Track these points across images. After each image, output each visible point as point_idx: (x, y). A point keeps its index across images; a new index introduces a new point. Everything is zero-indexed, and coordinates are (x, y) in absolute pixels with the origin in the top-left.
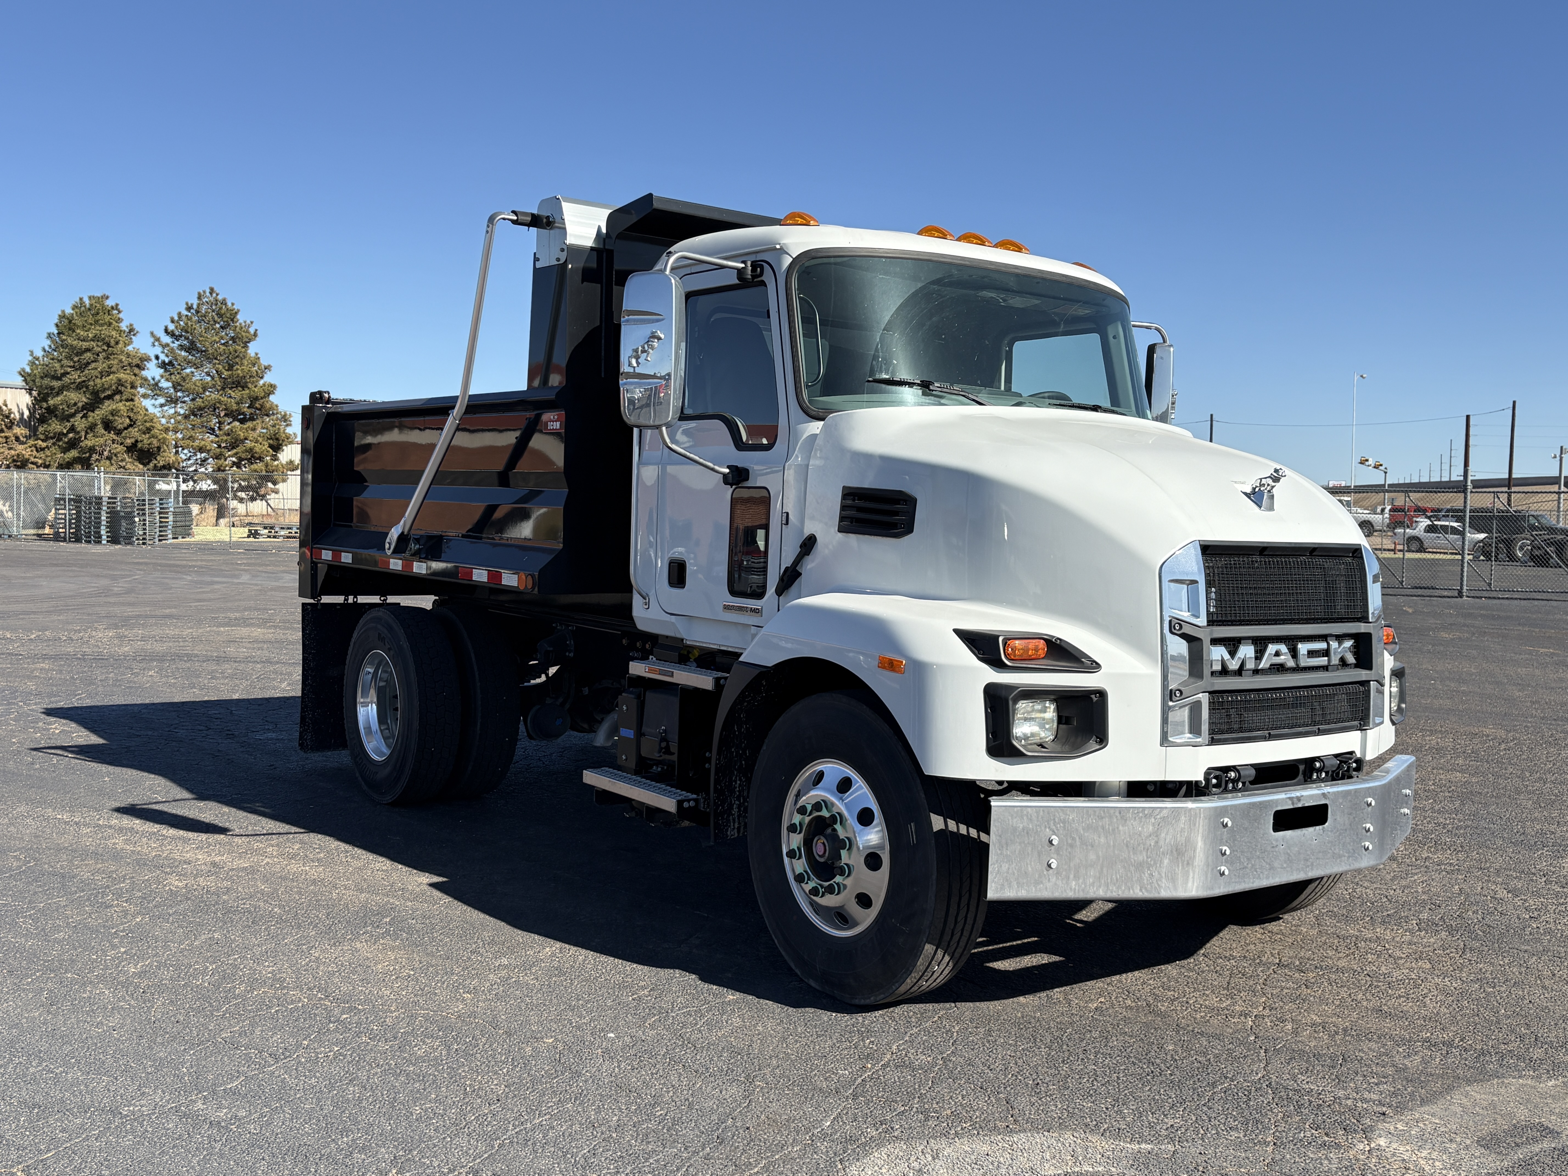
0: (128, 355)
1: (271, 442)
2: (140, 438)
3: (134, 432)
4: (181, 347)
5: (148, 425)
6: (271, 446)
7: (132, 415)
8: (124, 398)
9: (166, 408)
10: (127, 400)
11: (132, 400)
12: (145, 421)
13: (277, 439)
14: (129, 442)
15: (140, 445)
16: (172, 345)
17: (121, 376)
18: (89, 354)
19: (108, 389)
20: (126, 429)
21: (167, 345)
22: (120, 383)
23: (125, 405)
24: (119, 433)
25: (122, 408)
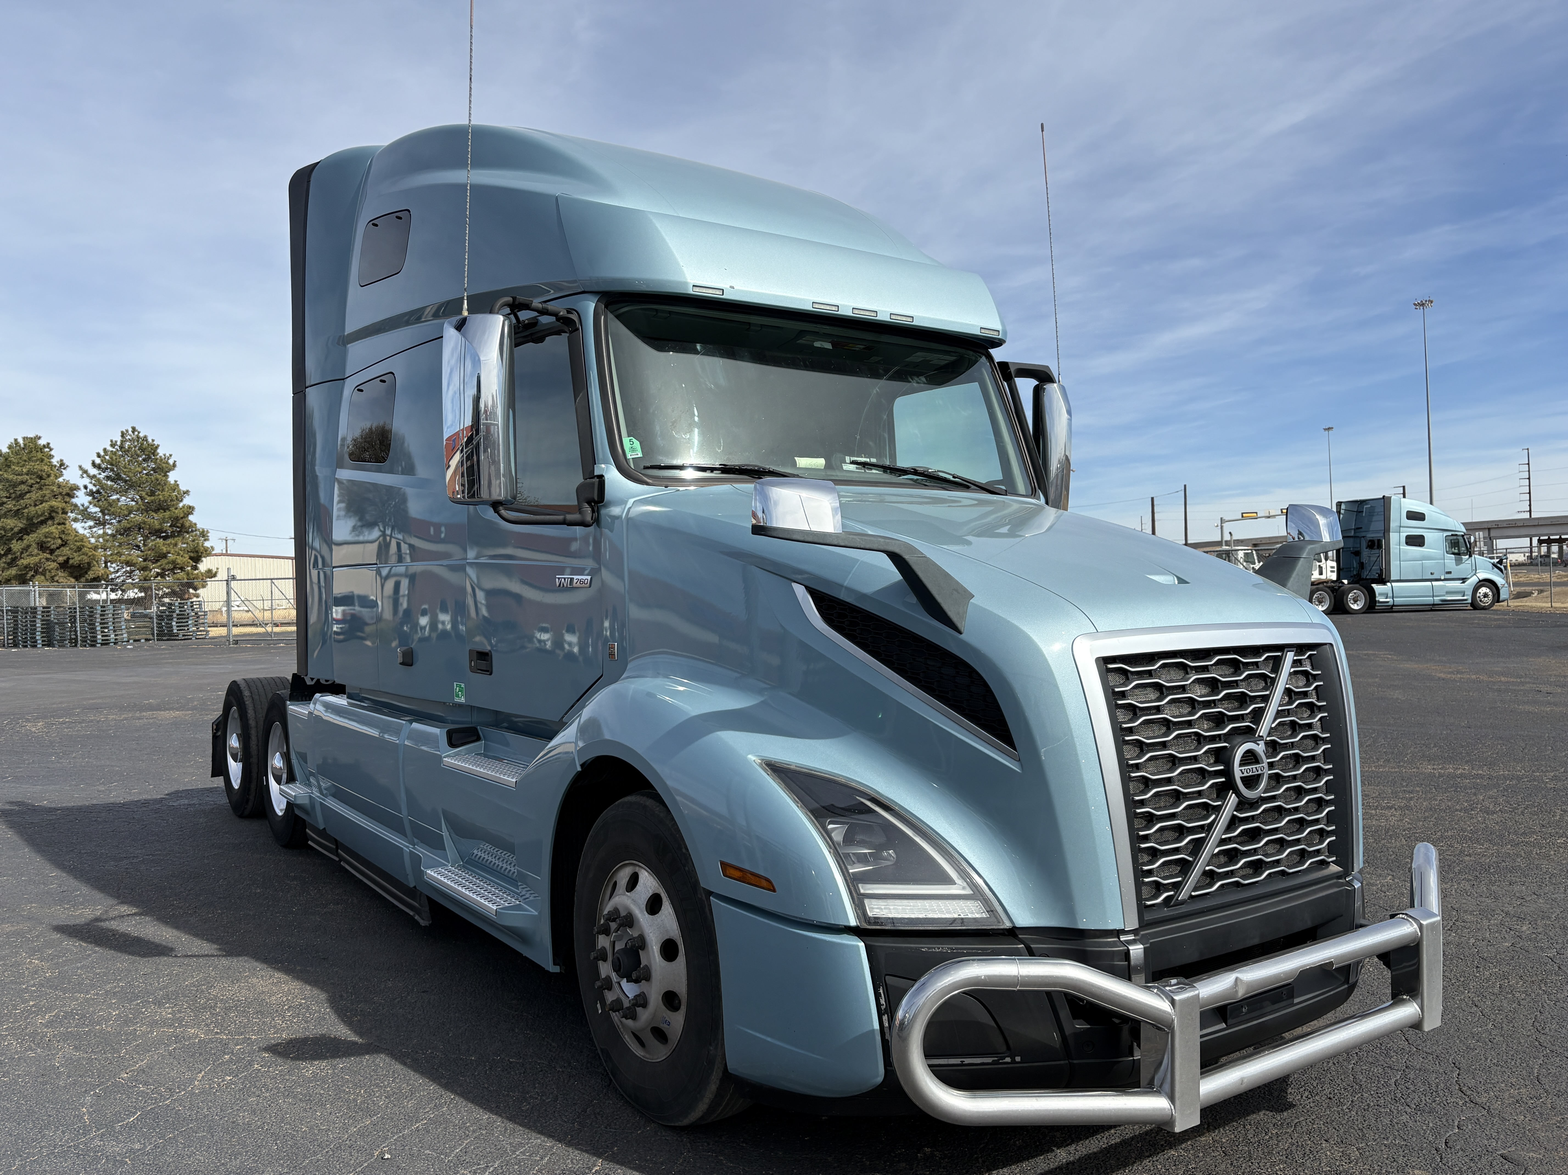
0: (59, 486)
1: (190, 554)
2: (71, 556)
3: (66, 551)
4: (108, 478)
5: (78, 544)
6: (191, 558)
7: (63, 536)
8: (56, 522)
9: (94, 530)
10: (59, 524)
11: (64, 524)
12: (76, 541)
13: (195, 551)
14: (61, 559)
15: (71, 562)
16: (98, 476)
17: (53, 503)
18: (23, 487)
19: (41, 515)
20: (58, 548)
21: (94, 476)
22: (53, 510)
23: (57, 528)
24: (52, 552)
25: (54, 531)
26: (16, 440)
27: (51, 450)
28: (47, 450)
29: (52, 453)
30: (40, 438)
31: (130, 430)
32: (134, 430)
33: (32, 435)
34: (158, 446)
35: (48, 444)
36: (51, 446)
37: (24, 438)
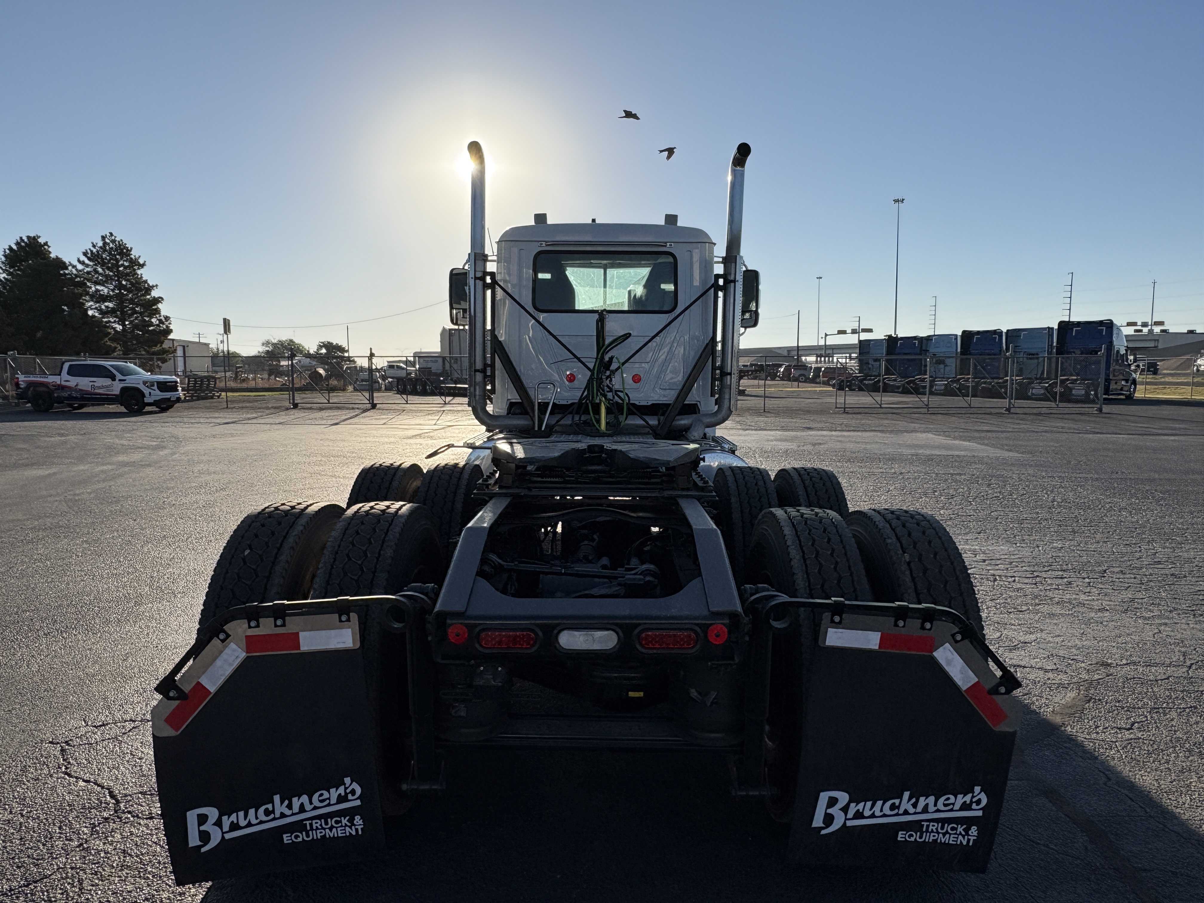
26: (21, 238)
27: (49, 247)
28: (46, 247)
29: (50, 249)
30: (40, 237)
31: (108, 234)
32: (111, 234)
33: (32, 235)
34: (131, 248)
35: (47, 242)
36: (49, 244)
37: (28, 237)
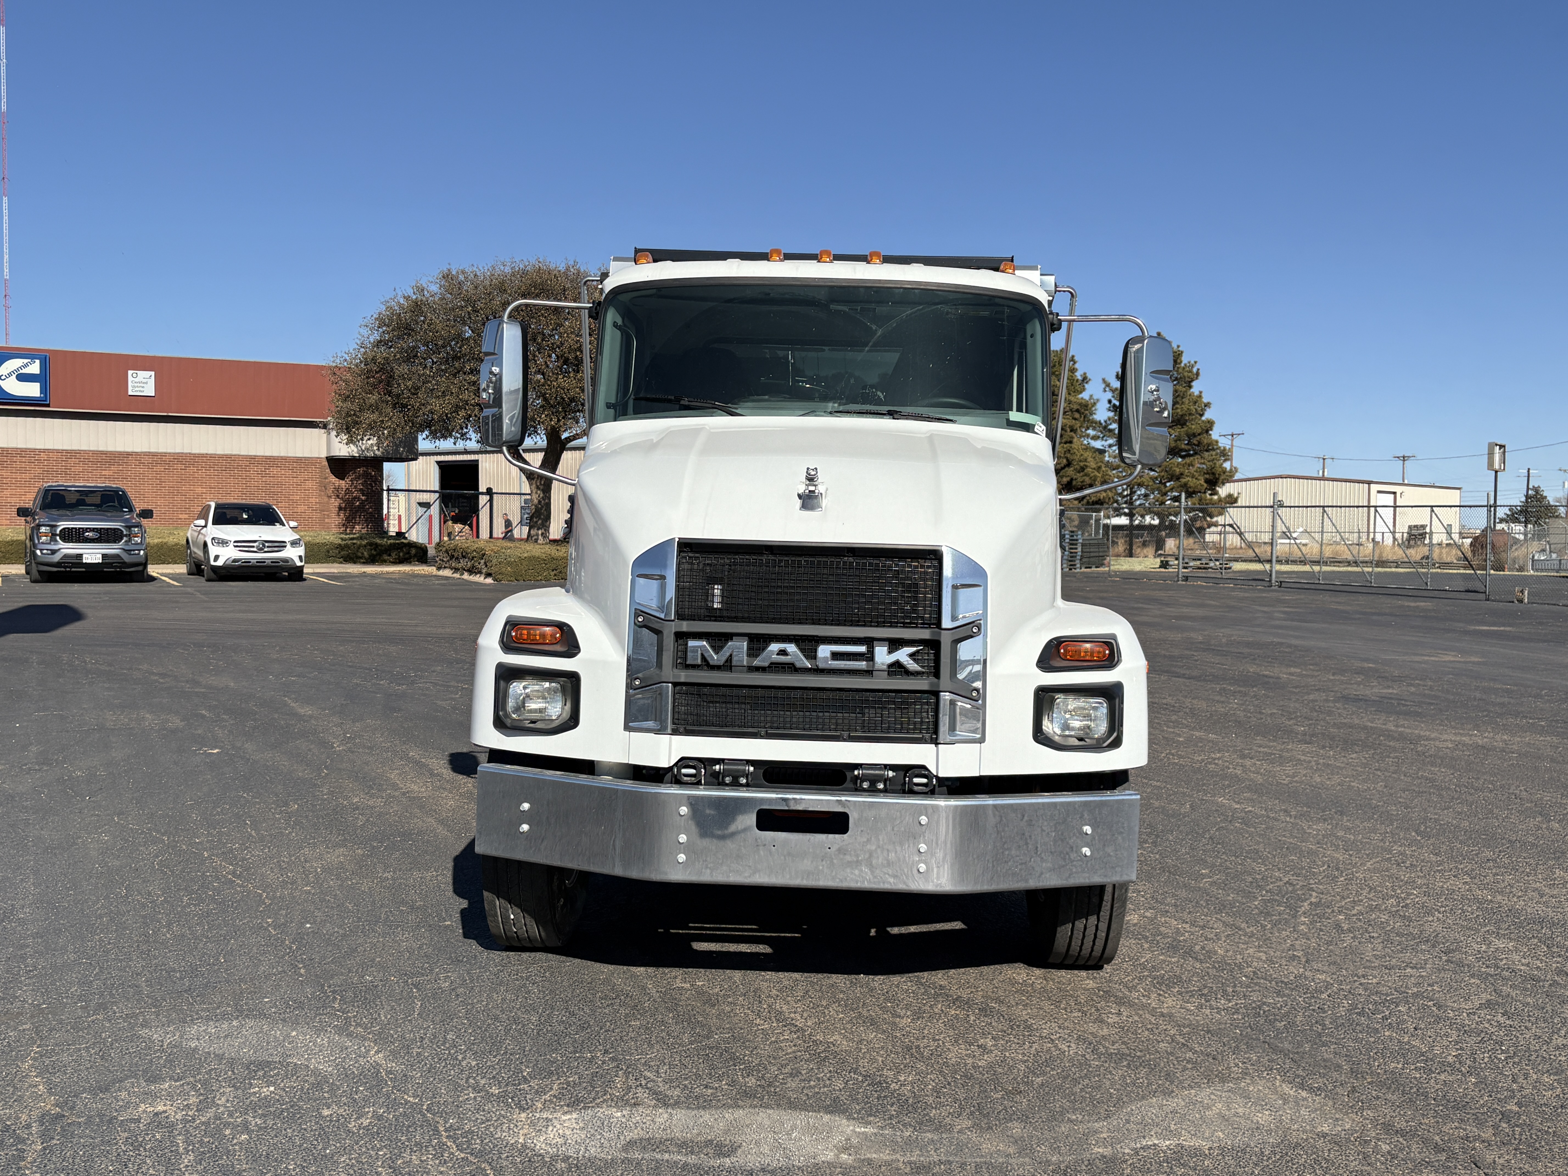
1: (1207, 476)
13: (1213, 474)
27: (1075, 363)
28: (1071, 363)
29: (1076, 366)
34: (1184, 351)
36: (1076, 358)
